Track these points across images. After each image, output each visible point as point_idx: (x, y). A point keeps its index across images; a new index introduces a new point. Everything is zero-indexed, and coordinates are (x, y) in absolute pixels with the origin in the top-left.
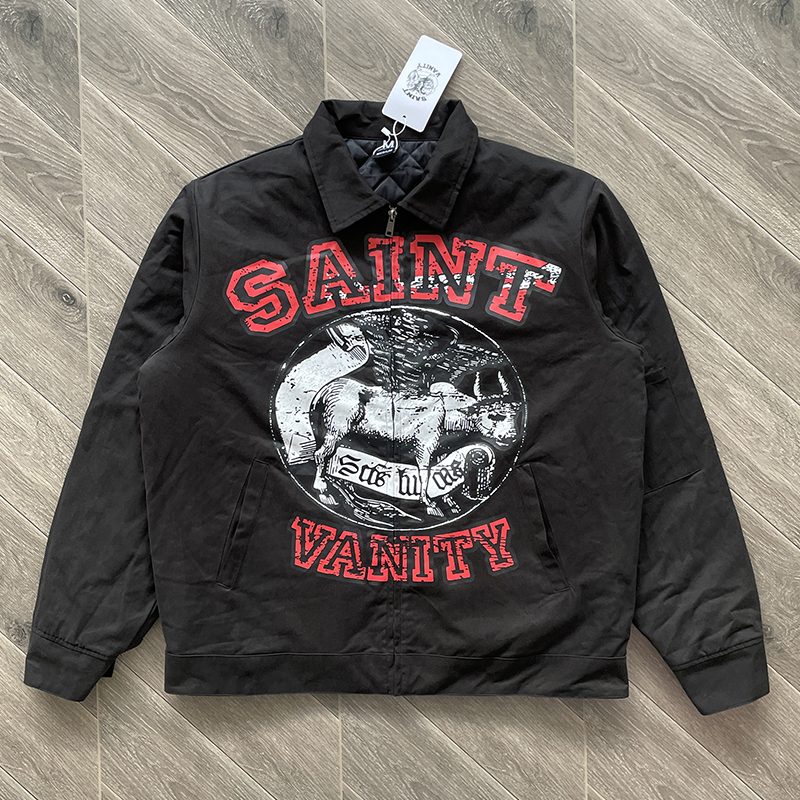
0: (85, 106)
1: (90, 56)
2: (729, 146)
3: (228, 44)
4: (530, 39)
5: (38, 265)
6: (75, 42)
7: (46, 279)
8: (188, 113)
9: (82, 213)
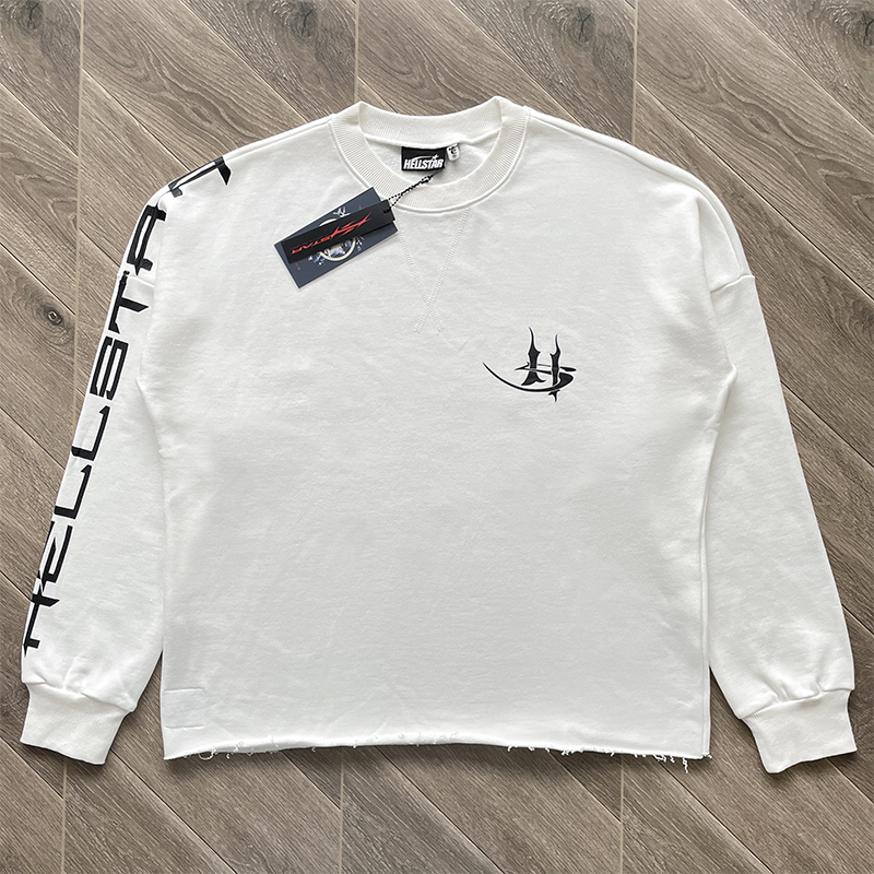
0: (84, 102)
1: (95, 48)
2: (804, 175)
3: (249, 41)
4: (586, 49)
5: (22, 278)
6: (77, 33)
7: (31, 294)
8: (200, 115)
9: (75, 221)
